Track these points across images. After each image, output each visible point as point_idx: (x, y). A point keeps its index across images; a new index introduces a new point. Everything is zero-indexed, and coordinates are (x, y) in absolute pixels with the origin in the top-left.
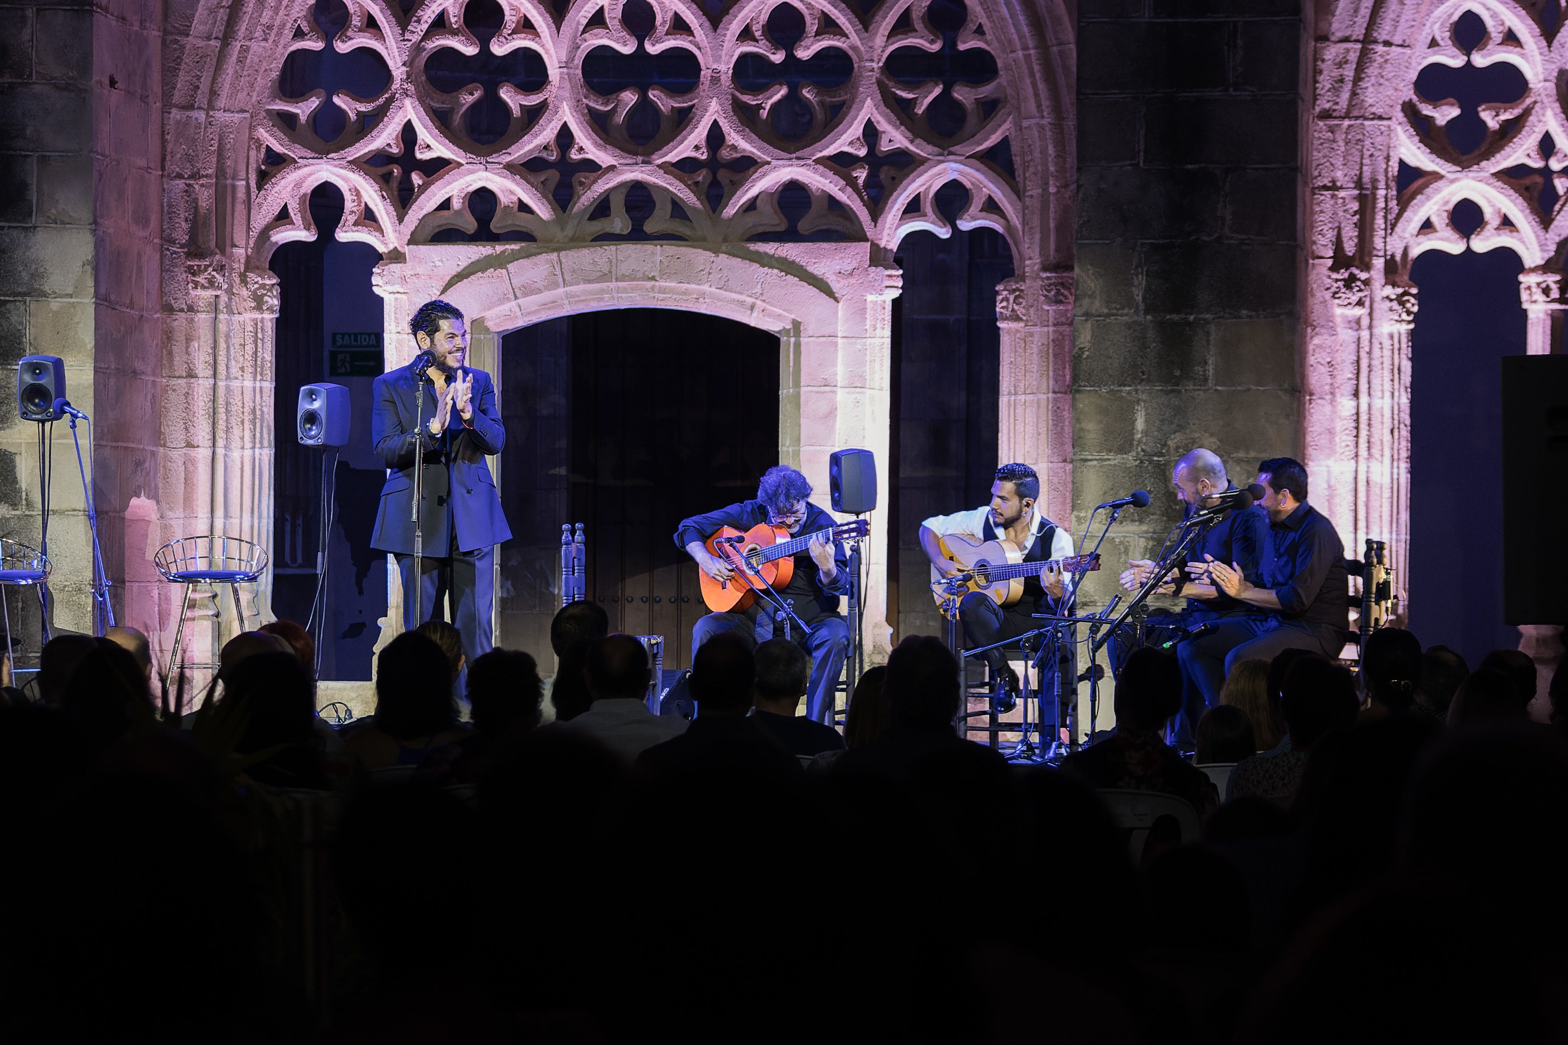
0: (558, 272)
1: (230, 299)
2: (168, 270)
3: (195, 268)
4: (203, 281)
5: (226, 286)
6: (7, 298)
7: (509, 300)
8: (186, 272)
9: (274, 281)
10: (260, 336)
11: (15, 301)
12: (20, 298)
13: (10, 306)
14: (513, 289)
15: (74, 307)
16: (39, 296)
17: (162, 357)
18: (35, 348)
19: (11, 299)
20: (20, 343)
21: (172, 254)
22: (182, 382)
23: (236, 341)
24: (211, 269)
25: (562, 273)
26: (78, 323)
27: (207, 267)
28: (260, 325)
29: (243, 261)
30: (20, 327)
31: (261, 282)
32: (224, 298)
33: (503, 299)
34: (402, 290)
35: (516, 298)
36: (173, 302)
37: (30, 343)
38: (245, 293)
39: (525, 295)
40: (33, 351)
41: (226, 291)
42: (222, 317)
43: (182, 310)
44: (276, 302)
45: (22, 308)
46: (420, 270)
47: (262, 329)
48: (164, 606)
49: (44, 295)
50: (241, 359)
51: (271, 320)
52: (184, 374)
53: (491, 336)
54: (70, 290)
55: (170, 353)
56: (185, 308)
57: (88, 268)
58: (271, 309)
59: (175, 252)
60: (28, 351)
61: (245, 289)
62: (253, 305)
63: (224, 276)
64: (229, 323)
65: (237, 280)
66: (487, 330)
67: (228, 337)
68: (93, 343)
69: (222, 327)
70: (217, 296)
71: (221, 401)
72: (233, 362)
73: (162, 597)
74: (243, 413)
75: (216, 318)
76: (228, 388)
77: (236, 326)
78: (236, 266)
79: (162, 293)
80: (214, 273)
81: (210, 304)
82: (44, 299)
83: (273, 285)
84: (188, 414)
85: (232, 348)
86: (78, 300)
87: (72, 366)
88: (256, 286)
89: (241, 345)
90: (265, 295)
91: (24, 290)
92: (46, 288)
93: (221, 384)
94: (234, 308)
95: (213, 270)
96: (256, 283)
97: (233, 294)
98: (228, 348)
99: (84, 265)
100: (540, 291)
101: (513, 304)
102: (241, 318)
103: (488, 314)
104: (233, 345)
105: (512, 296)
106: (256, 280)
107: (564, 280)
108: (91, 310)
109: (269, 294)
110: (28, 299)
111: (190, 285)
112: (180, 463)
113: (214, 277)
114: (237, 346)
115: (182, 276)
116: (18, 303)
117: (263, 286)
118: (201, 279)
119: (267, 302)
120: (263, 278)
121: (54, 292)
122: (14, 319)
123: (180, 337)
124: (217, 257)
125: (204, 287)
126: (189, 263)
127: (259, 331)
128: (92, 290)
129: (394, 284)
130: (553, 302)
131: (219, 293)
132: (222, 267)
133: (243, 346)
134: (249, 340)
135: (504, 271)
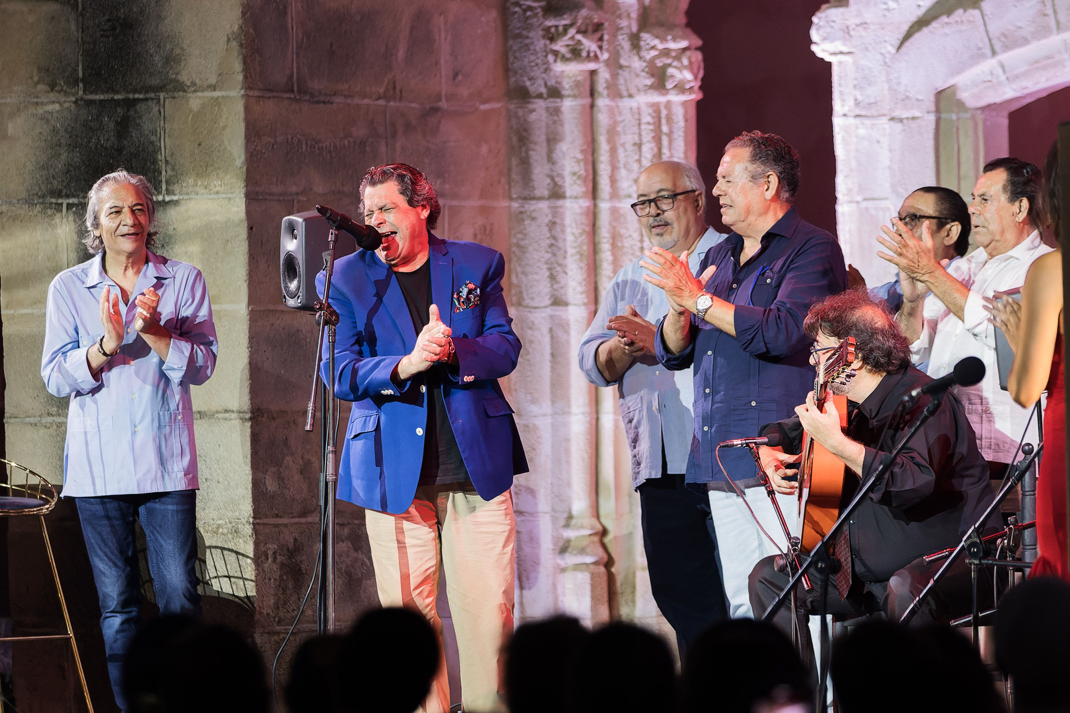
0: (1050, 11)
1: (615, 76)
2: (519, 36)
3: (553, 30)
4: (563, 50)
5: (606, 56)
6: (137, 96)
7: (983, 57)
8: (544, 37)
9: (684, 44)
10: (665, 128)
11: (146, 100)
12: (152, 95)
13: (141, 107)
14: (990, 40)
15: (219, 105)
16: (176, 89)
17: (510, 169)
18: (173, 169)
19: (141, 96)
20: (155, 162)
21: (525, 11)
22: (543, 205)
23: (628, 138)
24: (572, 31)
25: (1055, 12)
26: (224, 128)
27: (566, 28)
28: (664, 113)
29: (634, 15)
30: (153, 138)
31: (661, 46)
32: (604, 75)
33: (978, 57)
34: (845, 49)
35: (994, 53)
36: (528, 83)
37: (167, 162)
38: (637, 64)
39: (1007, 48)
40: (170, 172)
41: (607, 63)
42: (602, 102)
43: (540, 96)
44: (688, 76)
45: (155, 109)
46: (868, 16)
47: (669, 119)
48: (527, 549)
49: (180, 87)
50: (635, 166)
51: (685, 104)
52: (546, 193)
53: (968, 115)
54: (213, 80)
55: (525, 163)
56: (543, 90)
57: (234, 44)
58: (680, 88)
59: (530, 8)
60: (163, 173)
61: (636, 58)
62: (649, 82)
63: (601, 39)
64: (612, 112)
65: (626, 45)
66: (961, 105)
67: (612, 133)
68: (243, 158)
69: (603, 119)
70: (593, 73)
71: (604, 233)
72: (623, 172)
73: (525, 537)
74: (642, 249)
75: (592, 106)
76: (614, 212)
77: (627, 117)
78: (624, 23)
79: (507, 71)
80: (579, 37)
81: (578, 84)
82: (181, 93)
83: (685, 50)
84: (554, 255)
85: (621, 152)
86: (224, 93)
87: (217, 193)
88: (653, 53)
89: (635, 144)
90: (670, 65)
91: (155, 82)
92: (184, 78)
93: (604, 206)
94: (623, 88)
95: (578, 32)
96: (653, 48)
97: (621, 67)
98: (613, 151)
99: (229, 40)
100: (1025, 41)
101: (991, 63)
102: (633, 103)
103: (960, 80)
104: (623, 145)
105: (988, 51)
106: (652, 44)
107: (1058, 23)
108: (239, 107)
109: (675, 63)
110: (162, 95)
111: (551, 58)
112: (545, 330)
113: (579, 42)
114: (629, 147)
115: (541, 43)
116: (150, 103)
117: (666, 53)
118: (560, 46)
119: (672, 76)
120: (663, 39)
121: (193, 84)
122: (147, 126)
123: (539, 136)
124: (584, 12)
125: (565, 59)
126: (549, 23)
127: (664, 121)
128: (240, 77)
129: (833, 41)
130: (1048, 57)
131: (592, 66)
132: (598, 27)
133: (639, 146)
134: (647, 136)
135: (976, 12)
